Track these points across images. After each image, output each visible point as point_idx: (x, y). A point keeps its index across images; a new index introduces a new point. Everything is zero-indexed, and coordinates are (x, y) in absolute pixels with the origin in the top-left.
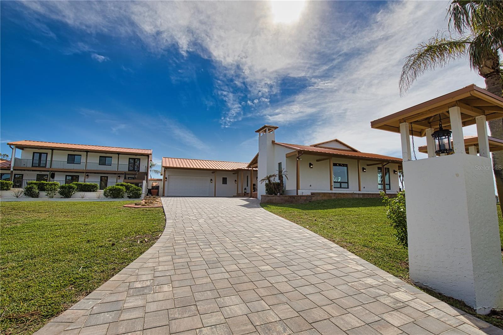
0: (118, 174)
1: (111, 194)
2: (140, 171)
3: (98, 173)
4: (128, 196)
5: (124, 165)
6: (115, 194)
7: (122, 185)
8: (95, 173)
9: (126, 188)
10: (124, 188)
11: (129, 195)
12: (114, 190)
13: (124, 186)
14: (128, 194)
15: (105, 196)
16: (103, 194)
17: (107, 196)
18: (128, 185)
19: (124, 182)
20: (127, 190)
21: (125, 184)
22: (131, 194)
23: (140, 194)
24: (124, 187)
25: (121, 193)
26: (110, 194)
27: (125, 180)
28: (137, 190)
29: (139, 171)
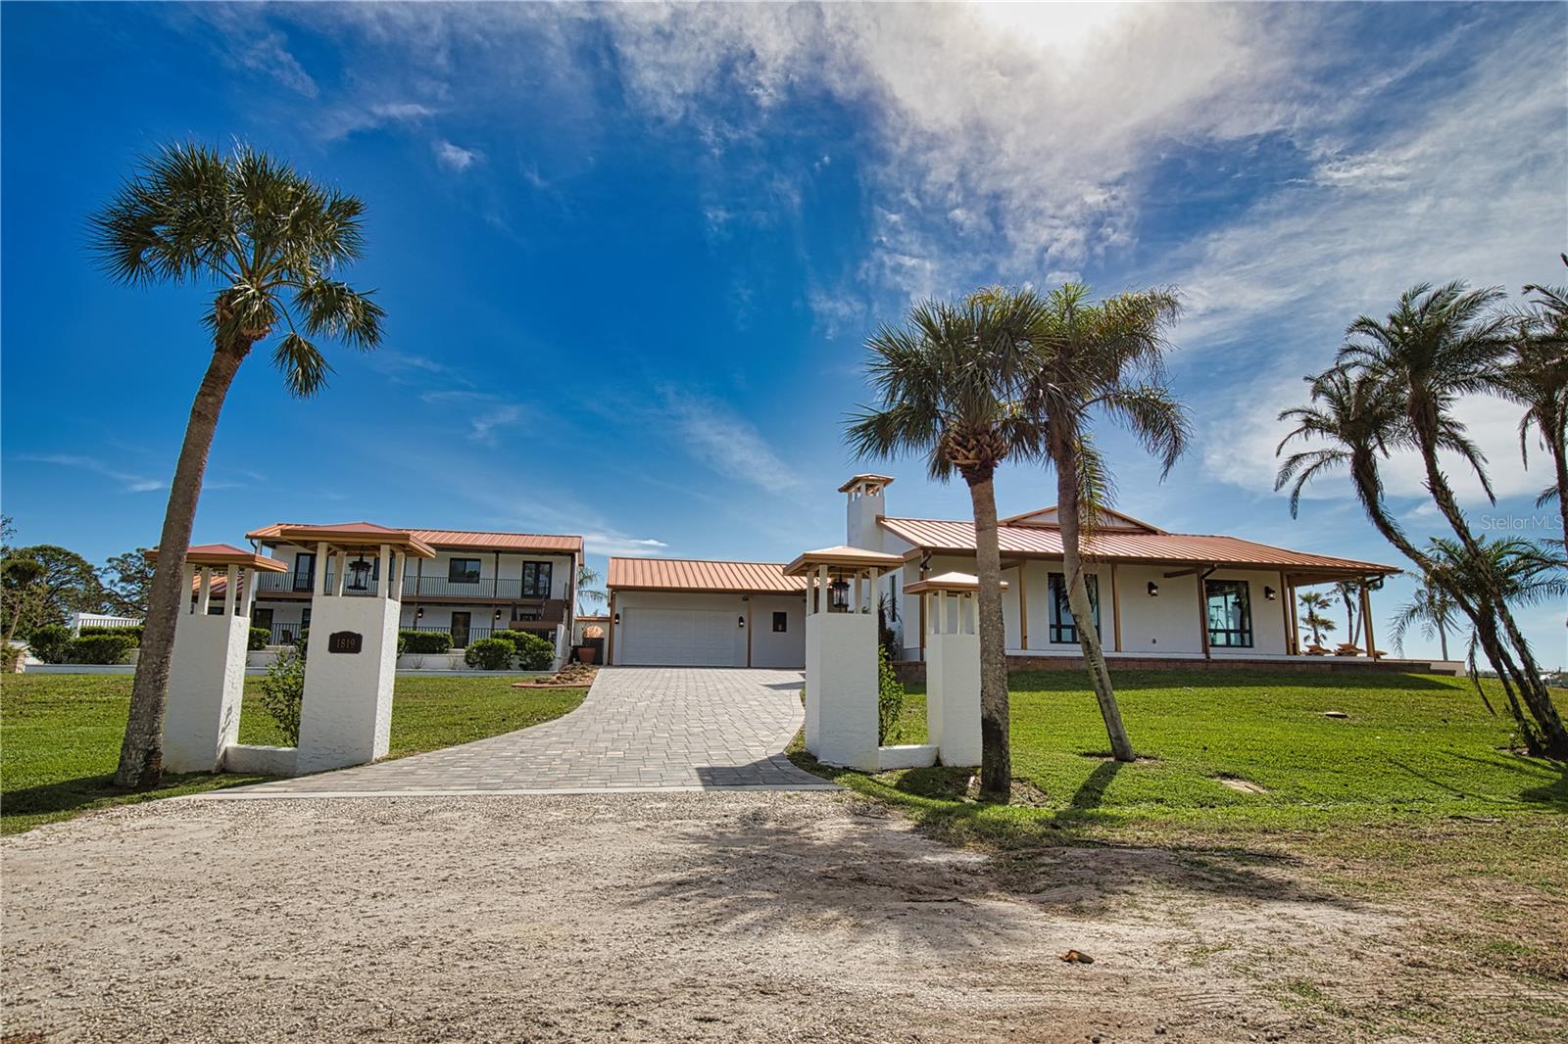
0: (496, 605)
1: (482, 658)
2: (552, 598)
3: (446, 604)
4: (521, 665)
5: (509, 581)
6: (490, 658)
7: (506, 637)
8: (440, 604)
9: (516, 645)
10: (511, 645)
11: (524, 663)
12: (490, 648)
13: (511, 638)
14: (521, 660)
15: (468, 663)
16: (463, 658)
17: (472, 665)
18: (521, 637)
19: (511, 629)
20: (517, 649)
21: (512, 632)
22: (529, 660)
23: (550, 660)
24: (512, 641)
25: (505, 656)
26: (478, 660)
27: (514, 622)
28: (543, 649)
29: (549, 596)
